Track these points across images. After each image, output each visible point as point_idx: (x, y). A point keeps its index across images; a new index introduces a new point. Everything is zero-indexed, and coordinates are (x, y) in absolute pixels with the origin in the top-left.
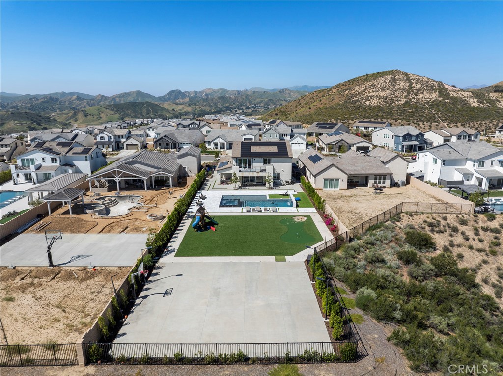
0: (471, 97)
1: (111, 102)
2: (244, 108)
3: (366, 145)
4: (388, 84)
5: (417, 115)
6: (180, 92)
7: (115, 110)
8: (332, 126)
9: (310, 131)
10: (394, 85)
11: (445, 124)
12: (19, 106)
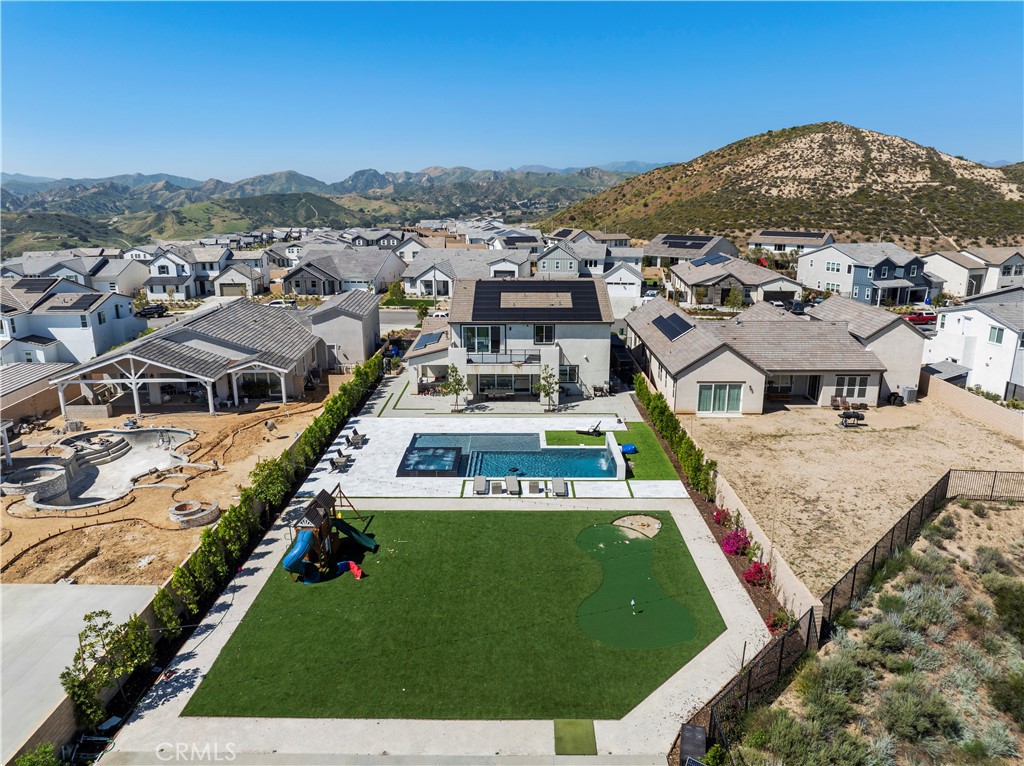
0: (1002, 180)
1: (235, 194)
2: (508, 207)
3: (787, 287)
4: (817, 152)
5: (886, 220)
6: (375, 174)
7: (242, 210)
8: (698, 243)
9: (650, 255)
10: (830, 154)
11: (951, 240)
12: (47, 203)
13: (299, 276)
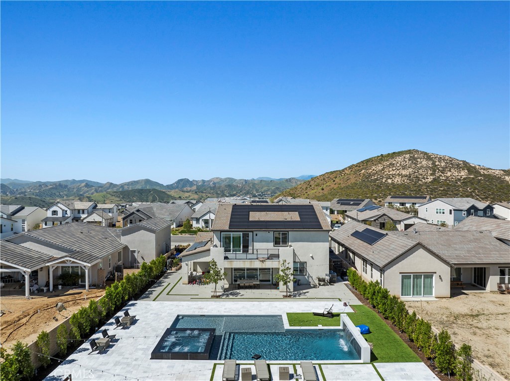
0: (505, 175)
1: (119, 189)
2: (252, 196)
3: (418, 221)
4: (408, 163)
5: (451, 193)
6: (188, 181)
7: (121, 196)
8: (357, 202)
10: (415, 163)
12: (27, 192)
13: (132, 217)
